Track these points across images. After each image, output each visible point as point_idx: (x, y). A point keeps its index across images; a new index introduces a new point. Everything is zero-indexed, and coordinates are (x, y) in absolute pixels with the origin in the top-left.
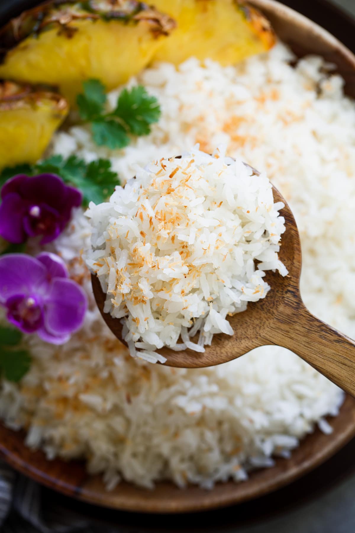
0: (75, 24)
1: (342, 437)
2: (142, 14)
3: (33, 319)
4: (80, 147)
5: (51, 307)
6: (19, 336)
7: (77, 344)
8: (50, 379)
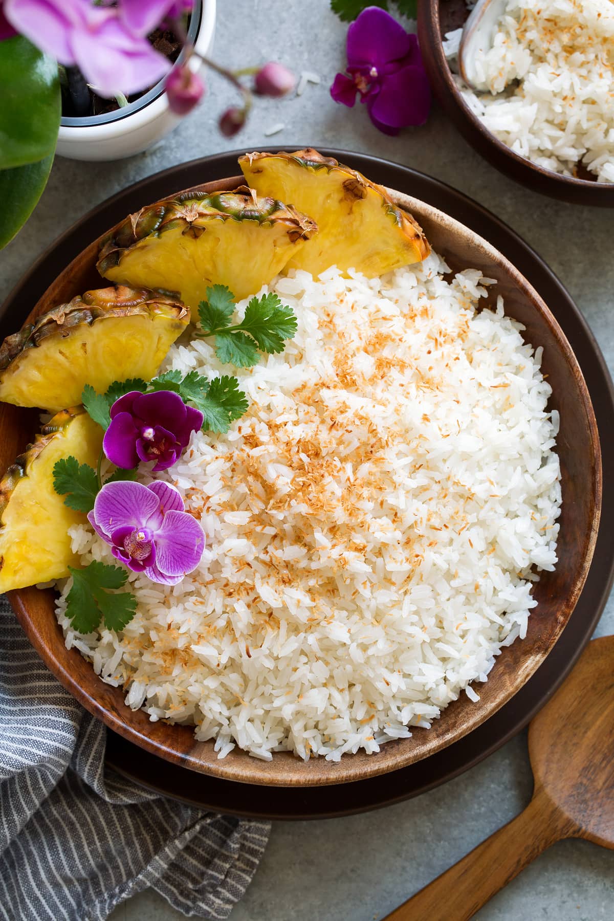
0: (202, 221)
1: (490, 706)
2: (279, 214)
3: (141, 556)
4: (201, 363)
5: (162, 543)
6: (125, 575)
7: (191, 588)
8: (157, 628)
